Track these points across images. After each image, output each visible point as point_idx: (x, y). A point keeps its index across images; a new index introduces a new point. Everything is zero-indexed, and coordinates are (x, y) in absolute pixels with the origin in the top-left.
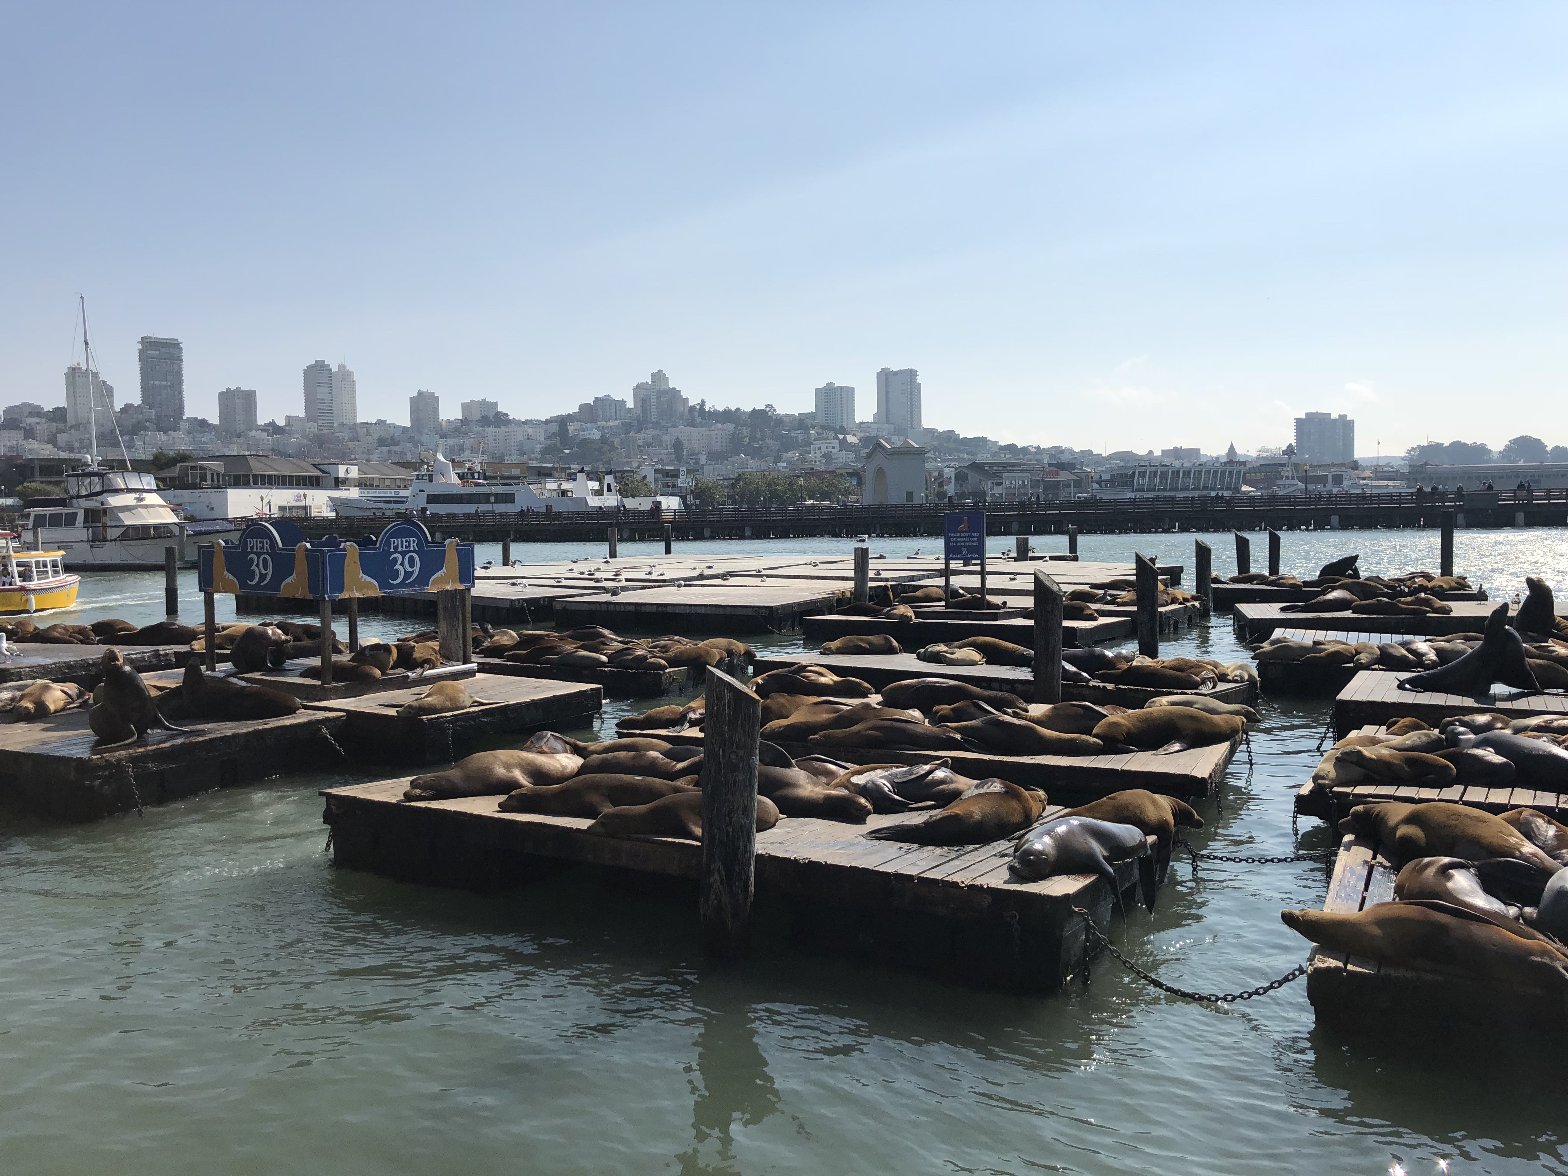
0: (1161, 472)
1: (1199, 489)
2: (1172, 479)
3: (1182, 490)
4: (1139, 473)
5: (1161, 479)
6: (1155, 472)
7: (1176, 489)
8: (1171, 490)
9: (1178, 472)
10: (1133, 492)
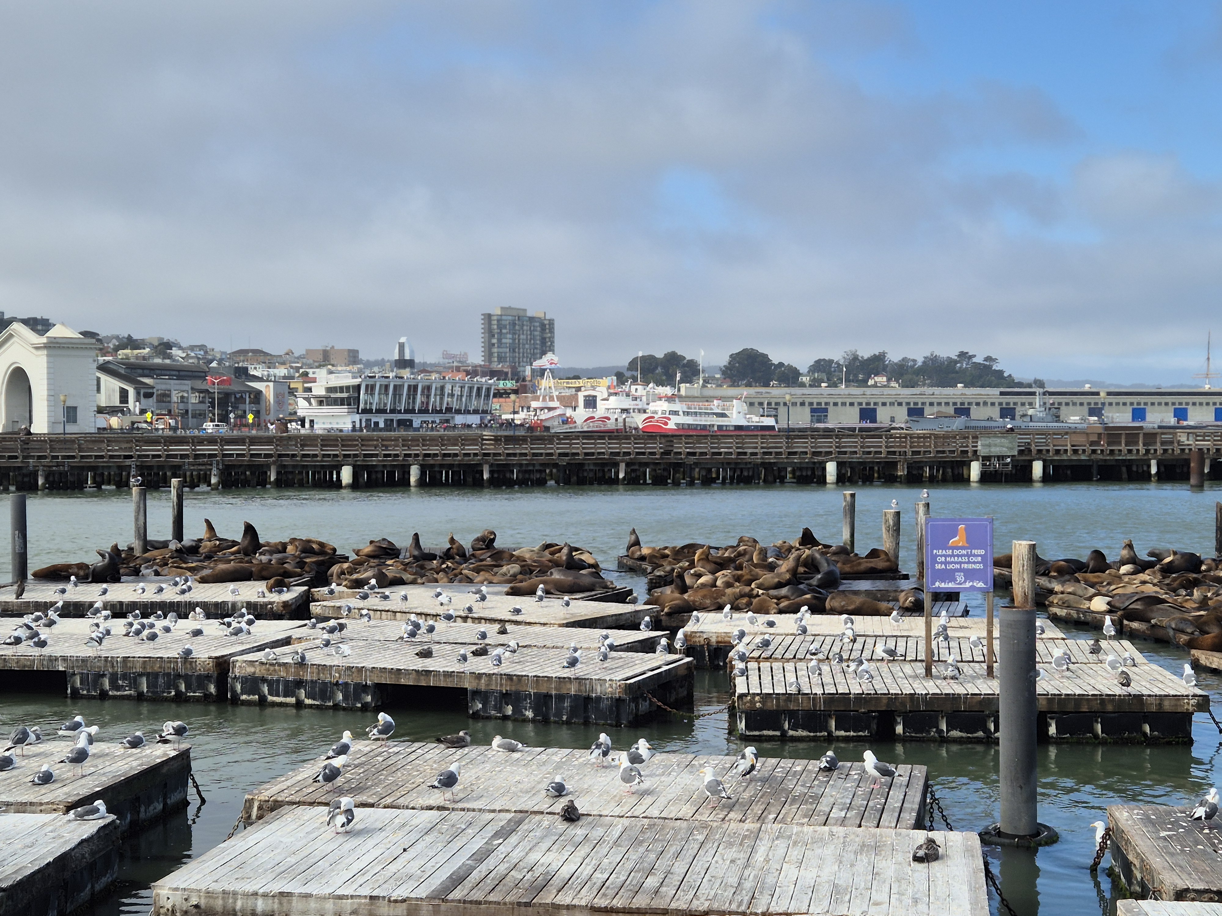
0: (395, 386)
1: (440, 412)
2: (408, 395)
3: (421, 411)
4: (367, 386)
5: (394, 395)
6: (387, 387)
7: (412, 411)
8: (407, 411)
9: (416, 387)
10: (358, 413)
